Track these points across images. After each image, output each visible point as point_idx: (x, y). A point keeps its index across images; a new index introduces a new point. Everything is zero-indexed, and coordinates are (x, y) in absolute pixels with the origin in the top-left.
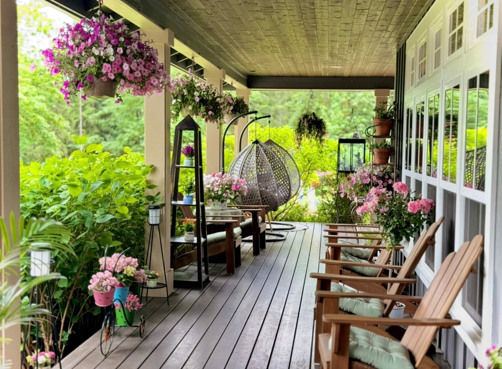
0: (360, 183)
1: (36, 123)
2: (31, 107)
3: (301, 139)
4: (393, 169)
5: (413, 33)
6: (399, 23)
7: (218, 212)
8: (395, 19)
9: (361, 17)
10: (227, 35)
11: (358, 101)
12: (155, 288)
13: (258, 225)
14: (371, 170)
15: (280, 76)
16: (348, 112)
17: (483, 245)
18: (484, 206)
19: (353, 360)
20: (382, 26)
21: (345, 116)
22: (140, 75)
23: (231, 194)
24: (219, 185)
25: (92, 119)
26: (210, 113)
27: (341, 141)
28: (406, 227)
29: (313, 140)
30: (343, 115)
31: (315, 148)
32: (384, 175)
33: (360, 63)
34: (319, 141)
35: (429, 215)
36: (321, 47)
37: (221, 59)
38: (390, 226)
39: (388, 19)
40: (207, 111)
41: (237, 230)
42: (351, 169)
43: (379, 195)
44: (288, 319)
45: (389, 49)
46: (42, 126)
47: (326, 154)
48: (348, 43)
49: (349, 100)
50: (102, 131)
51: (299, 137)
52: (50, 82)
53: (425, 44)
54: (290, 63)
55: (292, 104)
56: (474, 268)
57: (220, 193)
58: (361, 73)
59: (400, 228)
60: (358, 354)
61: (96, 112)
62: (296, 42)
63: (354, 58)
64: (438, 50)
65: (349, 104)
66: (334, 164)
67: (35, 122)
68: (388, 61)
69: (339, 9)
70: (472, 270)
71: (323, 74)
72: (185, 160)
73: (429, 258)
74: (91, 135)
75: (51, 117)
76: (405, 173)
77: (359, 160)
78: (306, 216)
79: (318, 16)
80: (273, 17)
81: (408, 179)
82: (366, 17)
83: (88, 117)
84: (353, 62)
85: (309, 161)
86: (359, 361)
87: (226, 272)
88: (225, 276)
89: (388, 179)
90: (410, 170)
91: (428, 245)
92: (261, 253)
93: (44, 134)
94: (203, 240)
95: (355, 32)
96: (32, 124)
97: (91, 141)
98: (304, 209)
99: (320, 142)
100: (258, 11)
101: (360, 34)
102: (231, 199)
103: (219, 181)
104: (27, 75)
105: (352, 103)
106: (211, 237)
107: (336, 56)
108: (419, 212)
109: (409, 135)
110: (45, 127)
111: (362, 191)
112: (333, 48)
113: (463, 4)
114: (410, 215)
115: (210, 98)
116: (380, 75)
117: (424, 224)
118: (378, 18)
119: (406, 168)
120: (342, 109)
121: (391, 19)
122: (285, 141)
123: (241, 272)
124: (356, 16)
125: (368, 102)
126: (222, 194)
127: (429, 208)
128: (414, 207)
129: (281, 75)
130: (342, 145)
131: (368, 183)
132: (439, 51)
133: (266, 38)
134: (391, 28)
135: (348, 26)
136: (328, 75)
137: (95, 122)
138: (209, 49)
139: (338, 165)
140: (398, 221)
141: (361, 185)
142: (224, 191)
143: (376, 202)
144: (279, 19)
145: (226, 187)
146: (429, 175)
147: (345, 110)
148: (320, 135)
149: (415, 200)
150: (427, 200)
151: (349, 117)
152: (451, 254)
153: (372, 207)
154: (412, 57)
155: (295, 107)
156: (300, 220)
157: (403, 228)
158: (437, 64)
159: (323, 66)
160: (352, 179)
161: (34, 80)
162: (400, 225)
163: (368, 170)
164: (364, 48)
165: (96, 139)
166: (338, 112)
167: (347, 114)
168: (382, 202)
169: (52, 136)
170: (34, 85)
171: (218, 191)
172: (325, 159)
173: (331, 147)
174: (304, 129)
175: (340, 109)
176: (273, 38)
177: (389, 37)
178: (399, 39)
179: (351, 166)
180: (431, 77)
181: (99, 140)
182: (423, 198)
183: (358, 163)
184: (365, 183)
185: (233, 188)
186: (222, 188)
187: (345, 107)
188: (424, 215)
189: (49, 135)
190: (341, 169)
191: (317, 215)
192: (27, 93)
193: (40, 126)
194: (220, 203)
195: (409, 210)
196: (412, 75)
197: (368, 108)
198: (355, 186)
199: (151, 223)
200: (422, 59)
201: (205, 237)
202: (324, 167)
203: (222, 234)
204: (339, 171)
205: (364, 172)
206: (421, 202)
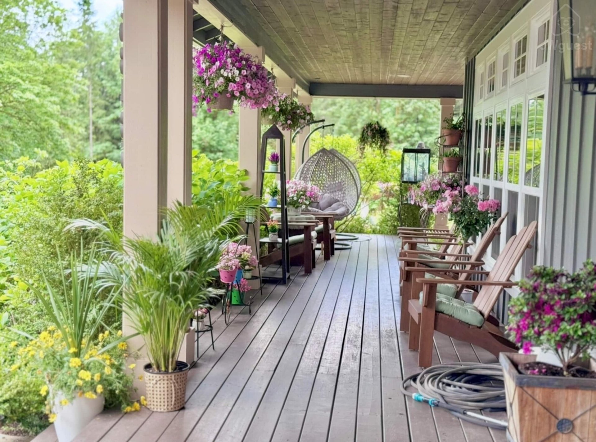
0: (430, 190)
1: (48, 128)
2: (44, 110)
3: (364, 148)
4: (461, 177)
5: (483, 51)
6: (470, 41)
7: (293, 217)
8: (466, 38)
9: (436, 35)
10: (306, 48)
11: (413, 107)
12: (251, 279)
13: (328, 230)
14: (440, 178)
15: (344, 84)
16: (401, 119)
17: (537, 227)
18: (538, 198)
19: (438, 312)
20: (454, 43)
21: (399, 123)
22: (258, 92)
23: (306, 200)
24: (295, 191)
25: (102, 123)
26: (289, 122)
27: (406, 151)
28: (476, 224)
29: (376, 149)
30: (396, 122)
31: (378, 158)
32: (453, 183)
33: (428, 72)
34: (382, 151)
35: (495, 214)
36: (393, 59)
37: (292, 68)
38: (462, 223)
39: (460, 38)
40: (286, 119)
41: (314, 234)
42: (415, 179)
43: (452, 196)
44: (371, 305)
45: (458, 62)
46: (55, 132)
47: (389, 164)
48: (419, 56)
49: (403, 106)
50: (113, 138)
51: (362, 147)
52: (64, 81)
53: (494, 62)
54: (357, 72)
55: (337, 109)
56: (530, 244)
57: (295, 199)
58: (428, 82)
59: (470, 225)
60: (442, 308)
61: (107, 115)
62: (369, 54)
63: (423, 69)
64: (505, 70)
65: (402, 109)
66: (397, 174)
67: (46, 127)
68: (456, 71)
69: (417, 29)
70: (528, 246)
71: (388, 82)
72: (269, 166)
73: (495, 252)
74: (101, 143)
75: (64, 121)
76: (473, 180)
77: (424, 171)
78: (367, 227)
79: (397, 34)
80: (354, 34)
81: (476, 185)
82: (440, 36)
83: (97, 122)
84: (421, 72)
85: (372, 171)
86: (443, 313)
87: (303, 273)
88: (304, 276)
89: (457, 186)
90: (478, 176)
91: (495, 235)
92: (331, 258)
93: (57, 141)
94: (286, 241)
95: (428, 47)
96: (43, 129)
97: (101, 149)
98: (365, 221)
99: (384, 152)
100: (342, 30)
101: (433, 49)
102: (305, 204)
103: (294, 188)
104: (38, 73)
105: (406, 108)
106: (292, 239)
107: (406, 66)
108: (487, 211)
109: (478, 146)
110: (58, 133)
111: (432, 197)
112: (403, 59)
113: (526, 36)
114: (479, 213)
115: (289, 108)
116: (447, 84)
117: (492, 220)
118: (450, 37)
119: (474, 175)
120: (394, 115)
121: (463, 38)
122: (346, 150)
123: (316, 273)
124: (431, 35)
125: (424, 108)
126: (298, 200)
127: (496, 207)
128: (483, 206)
129: (344, 82)
130: (406, 155)
131: (438, 190)
132: (507, 71)
133: (342, 51)
134: (462, 44)
135: (422, 42)
136: (393, 82)
137: (105, 127)
138: (284, 60)
139: (402, 175)
140: (469, 218)
141: (431, 192)
142: (299, 196)
143: (451, 202)
144: (360, 36)
145: (301, 193)
146: (496, 179)
147: (398, 116)
148: (383, 144)
149: (483, 201)
150: (494, 200)
151: (402, 125)
152: (513, 237)
153: (447, 207)
154: (481, 72)
155: (340, 112)
156: (361, 231)
157: (473, 225)
158: (505, 83)
159: (390, 75)
160: (422, 186)
161: (45, 78)
162: (471, 222)
163: (437, 178)
164: (435, 60)
165: (107, 147)
166: (390, 118)
167: (400, 121)
168: (455, 202)
169: (66, 144)
170: (46, 84)
171: (293, 197)
172: (388, 169)
173: (395, 158)
174: (367, 139)
175: (392, 115)
176: (348, 51)
177: (460, 52)
178: (468, 53)
179: (415, 177)
180: (499, 94)
181: (111, 149)
182: (490, 198)
183: (423, 173)
184: (435, 189)
185: (308, 194)
186: (297, 194)
187: (398, 113)
188: (491, 213)
189: (63, 143)
190: (405, 180)
191: (378, 227)
192: (38, 93)
193: (52, 131)
194: (294, 209)
195: (479, 209)
196: (482, 88)
197: (424, 115)
198: (426, 193)
199: (247, 221)
200: (491, 76)
201: (287, 238)
202: (387, 178)
203: (302, 236)
204: (403, 182)
205: (434, 179)
206: (489, 202)
